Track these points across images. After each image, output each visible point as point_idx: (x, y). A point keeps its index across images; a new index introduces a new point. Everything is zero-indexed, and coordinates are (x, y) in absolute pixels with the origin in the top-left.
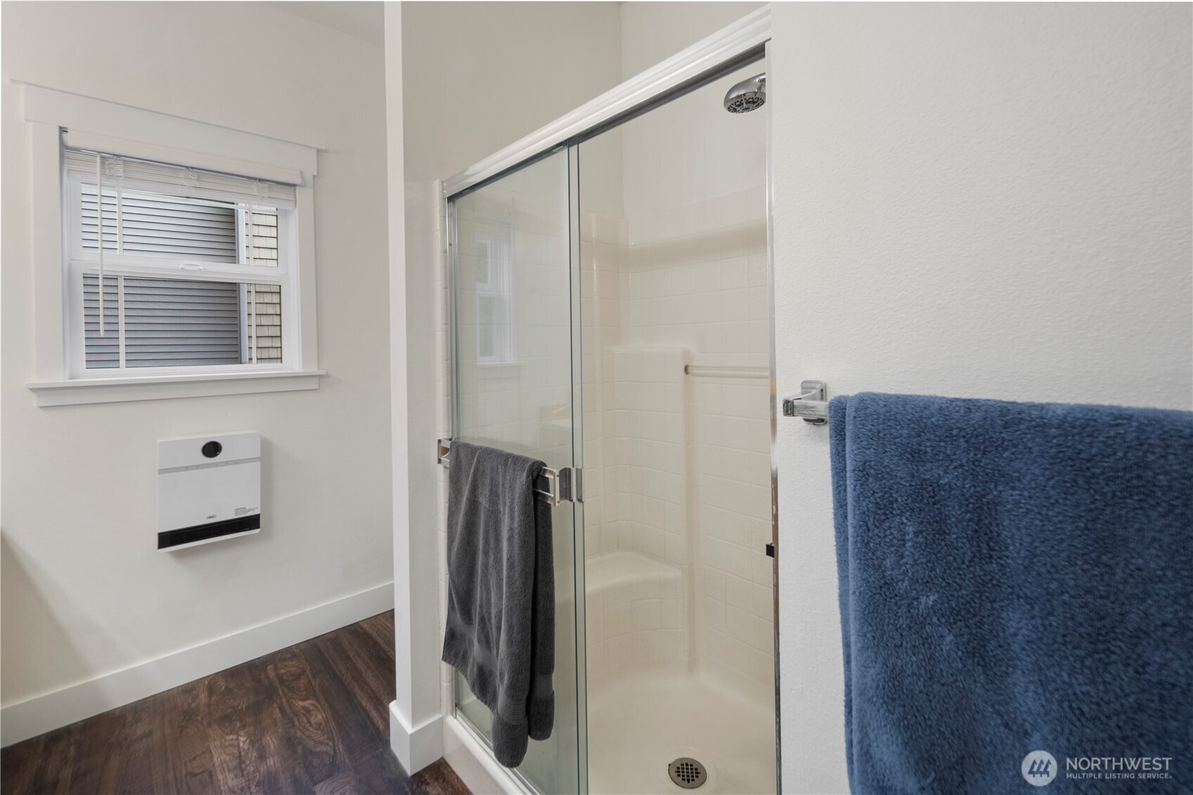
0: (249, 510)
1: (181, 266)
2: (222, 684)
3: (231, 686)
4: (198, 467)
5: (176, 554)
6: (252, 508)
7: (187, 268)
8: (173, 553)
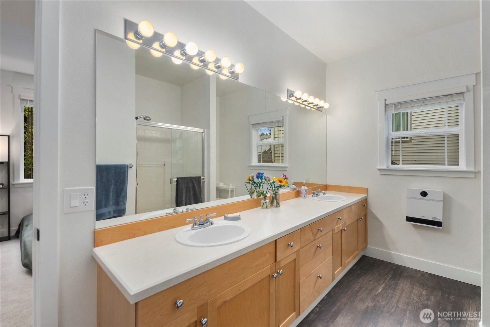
0: (438, 219)
1: (419, 132)
2: (427, 276)
3: (429, 278)
4: (419, 199)
5: (413, 225)
6: (440, 218)
7: (421, 132)
8: (412, 224)
